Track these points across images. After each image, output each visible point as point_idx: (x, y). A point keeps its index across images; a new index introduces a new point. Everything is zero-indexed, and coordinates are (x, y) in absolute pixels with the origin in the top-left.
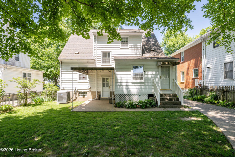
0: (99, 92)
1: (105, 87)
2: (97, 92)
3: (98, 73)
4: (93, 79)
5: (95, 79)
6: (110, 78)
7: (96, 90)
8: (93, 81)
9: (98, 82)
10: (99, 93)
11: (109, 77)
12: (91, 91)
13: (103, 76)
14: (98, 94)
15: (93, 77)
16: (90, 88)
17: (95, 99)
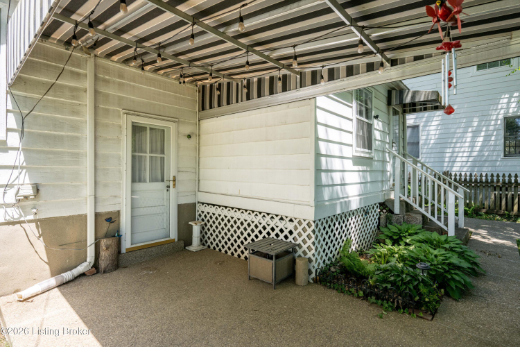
0: (112, 218)
1: (145, 181)
2: (97, 215)
3: (103, 89)
4: (57, 124)
5: (75, 127)
6: (178, 133)
7: (90, 201)
8: (58, 140)
9: (101, 152)
10: (109, 220)
11: (172, 126)
12: (42, 216)
13: (138, 113)
14: (105, 227)
15: (58, 108)
16: (28, 191)
17: (81, 269)
